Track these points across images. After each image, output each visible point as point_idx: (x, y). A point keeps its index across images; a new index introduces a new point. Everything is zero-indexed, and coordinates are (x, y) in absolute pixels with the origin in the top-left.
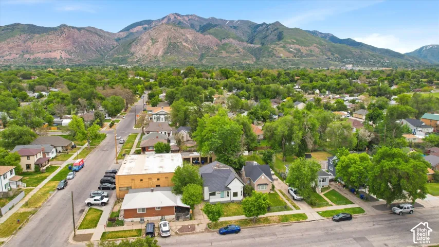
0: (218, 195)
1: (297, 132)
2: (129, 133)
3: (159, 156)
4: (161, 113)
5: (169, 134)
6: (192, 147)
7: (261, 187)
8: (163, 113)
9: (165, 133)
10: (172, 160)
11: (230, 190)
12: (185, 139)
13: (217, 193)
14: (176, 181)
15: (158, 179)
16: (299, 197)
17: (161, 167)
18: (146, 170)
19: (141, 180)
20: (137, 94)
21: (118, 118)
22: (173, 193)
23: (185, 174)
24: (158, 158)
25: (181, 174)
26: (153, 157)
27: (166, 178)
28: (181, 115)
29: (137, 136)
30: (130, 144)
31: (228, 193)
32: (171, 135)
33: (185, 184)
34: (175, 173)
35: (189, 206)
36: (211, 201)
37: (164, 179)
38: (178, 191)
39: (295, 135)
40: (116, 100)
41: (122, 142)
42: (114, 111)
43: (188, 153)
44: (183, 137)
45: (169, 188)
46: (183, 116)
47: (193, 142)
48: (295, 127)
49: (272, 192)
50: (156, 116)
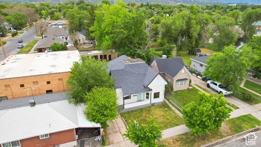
0: (134, 98)
1: (195, 26)
2: (30, 40)
3: (52, 54)
4: (59, 24)
5: (66, 39)
6: (89, 48)
7: (180, 83)
8: (61, 24)
9: (63, 38)
10: (69, 57)
11: (151, 90)
12: (82, 42)
13: (132, 96)
14: (74, 84)
15: (48, 83)
16: (229, 93)
17: (54, 66)
18: (31, 70)
19: (22, 86)
20: (43, 17)
21: (23, 31)
22: (70, 102)
23: (87, 72)
24: (52, 56)
25: (80, 73)
26: (46, 55)
27: (59, 79)
28: (77, 22)
29: (37, 42)
30: (29, 48)
31: (148, 94)
32: (68, 39)
33: (89, 90)
34: (71, 73)
35: (98, 125)
36: (126, 107)
37: (57, 82)
38: (78, 99)
39: (193, 29)
40: (19, 15)
41: (20, 47)
42: (18, 24)
43: (86, 52)
44: (79, 40)
45: (64, 94)
46: (78, 23)
47: (90, 45)
48: (193, 21)
49: (191, 88)
50: (55, 26)
